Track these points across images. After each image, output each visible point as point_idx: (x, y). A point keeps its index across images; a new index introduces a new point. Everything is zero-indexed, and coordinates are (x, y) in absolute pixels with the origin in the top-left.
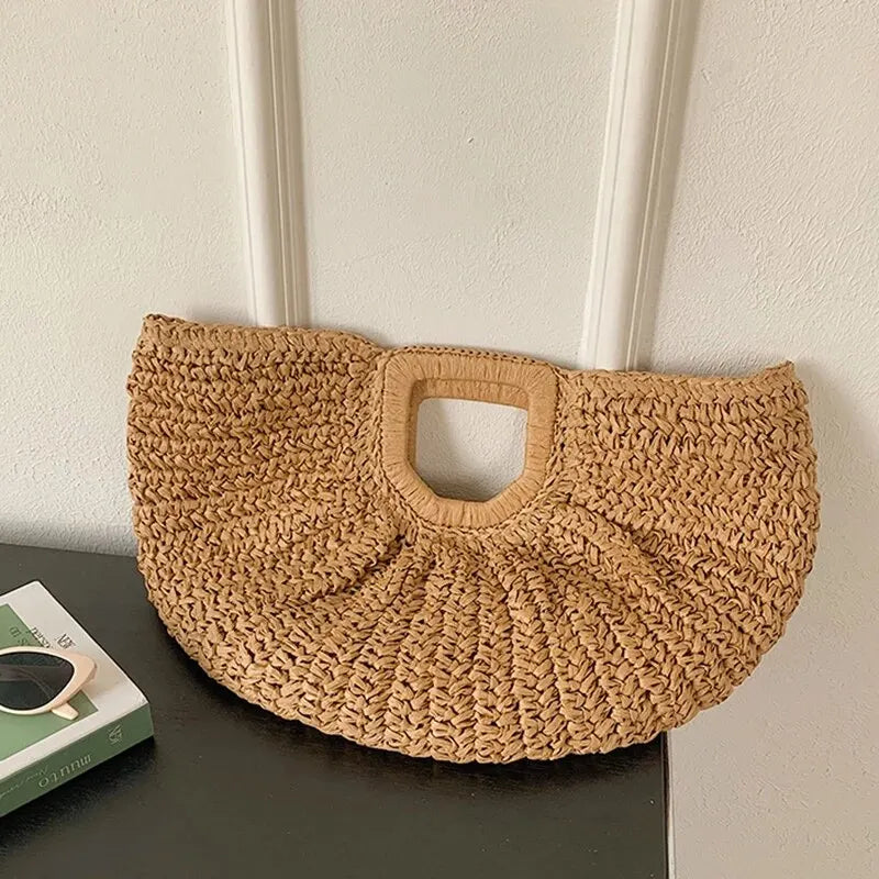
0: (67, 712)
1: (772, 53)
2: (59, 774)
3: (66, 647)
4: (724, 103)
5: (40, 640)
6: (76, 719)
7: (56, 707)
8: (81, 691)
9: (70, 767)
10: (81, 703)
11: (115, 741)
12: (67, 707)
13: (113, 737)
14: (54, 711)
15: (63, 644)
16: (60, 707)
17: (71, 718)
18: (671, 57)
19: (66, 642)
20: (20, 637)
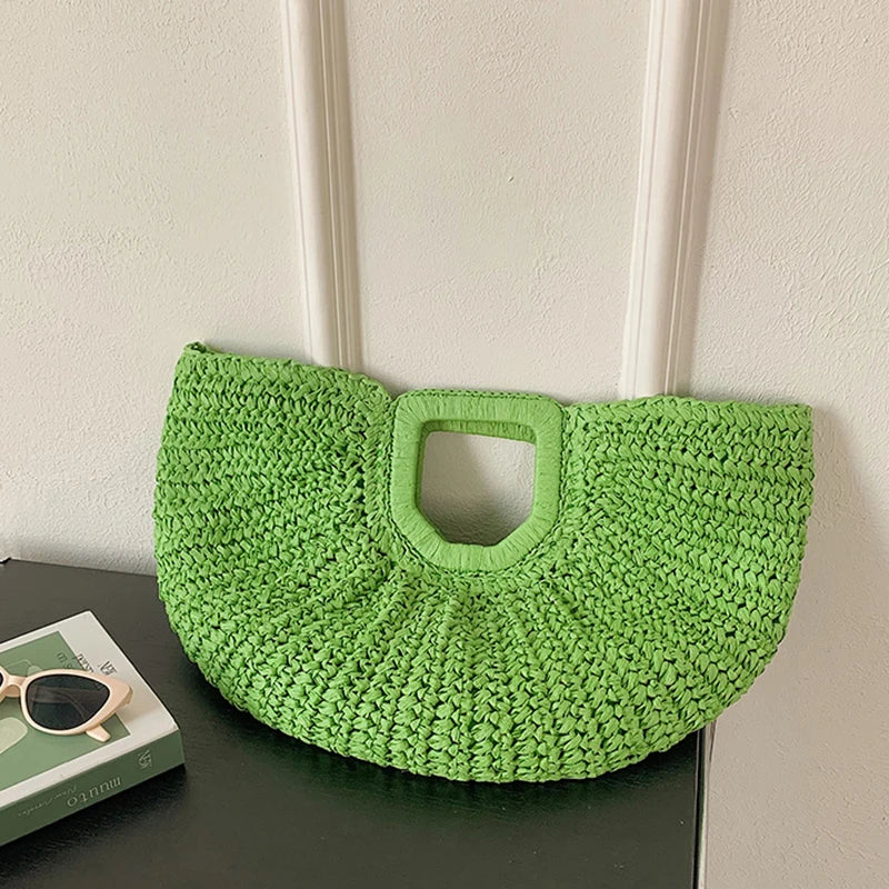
0: (100, 735)
1: (796, 91)
2: (88, 796)
3: (107, 673)
4: (752, 140)
5: (85, 666)
6: (108, 741)
7: (91, 729)
8: (115, 714)
9: (99, 788)
10: (114, 726)
11: (145, 765)
12: (100, 729)
13: (143, 762)
14: (88, 733)
15: (105, 670)
16: (93, 728)
17: (103, 740)
18: (698, 95)
19: (108, 669)
20: (67, 662)
